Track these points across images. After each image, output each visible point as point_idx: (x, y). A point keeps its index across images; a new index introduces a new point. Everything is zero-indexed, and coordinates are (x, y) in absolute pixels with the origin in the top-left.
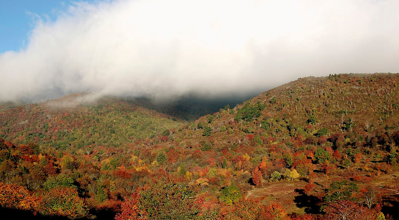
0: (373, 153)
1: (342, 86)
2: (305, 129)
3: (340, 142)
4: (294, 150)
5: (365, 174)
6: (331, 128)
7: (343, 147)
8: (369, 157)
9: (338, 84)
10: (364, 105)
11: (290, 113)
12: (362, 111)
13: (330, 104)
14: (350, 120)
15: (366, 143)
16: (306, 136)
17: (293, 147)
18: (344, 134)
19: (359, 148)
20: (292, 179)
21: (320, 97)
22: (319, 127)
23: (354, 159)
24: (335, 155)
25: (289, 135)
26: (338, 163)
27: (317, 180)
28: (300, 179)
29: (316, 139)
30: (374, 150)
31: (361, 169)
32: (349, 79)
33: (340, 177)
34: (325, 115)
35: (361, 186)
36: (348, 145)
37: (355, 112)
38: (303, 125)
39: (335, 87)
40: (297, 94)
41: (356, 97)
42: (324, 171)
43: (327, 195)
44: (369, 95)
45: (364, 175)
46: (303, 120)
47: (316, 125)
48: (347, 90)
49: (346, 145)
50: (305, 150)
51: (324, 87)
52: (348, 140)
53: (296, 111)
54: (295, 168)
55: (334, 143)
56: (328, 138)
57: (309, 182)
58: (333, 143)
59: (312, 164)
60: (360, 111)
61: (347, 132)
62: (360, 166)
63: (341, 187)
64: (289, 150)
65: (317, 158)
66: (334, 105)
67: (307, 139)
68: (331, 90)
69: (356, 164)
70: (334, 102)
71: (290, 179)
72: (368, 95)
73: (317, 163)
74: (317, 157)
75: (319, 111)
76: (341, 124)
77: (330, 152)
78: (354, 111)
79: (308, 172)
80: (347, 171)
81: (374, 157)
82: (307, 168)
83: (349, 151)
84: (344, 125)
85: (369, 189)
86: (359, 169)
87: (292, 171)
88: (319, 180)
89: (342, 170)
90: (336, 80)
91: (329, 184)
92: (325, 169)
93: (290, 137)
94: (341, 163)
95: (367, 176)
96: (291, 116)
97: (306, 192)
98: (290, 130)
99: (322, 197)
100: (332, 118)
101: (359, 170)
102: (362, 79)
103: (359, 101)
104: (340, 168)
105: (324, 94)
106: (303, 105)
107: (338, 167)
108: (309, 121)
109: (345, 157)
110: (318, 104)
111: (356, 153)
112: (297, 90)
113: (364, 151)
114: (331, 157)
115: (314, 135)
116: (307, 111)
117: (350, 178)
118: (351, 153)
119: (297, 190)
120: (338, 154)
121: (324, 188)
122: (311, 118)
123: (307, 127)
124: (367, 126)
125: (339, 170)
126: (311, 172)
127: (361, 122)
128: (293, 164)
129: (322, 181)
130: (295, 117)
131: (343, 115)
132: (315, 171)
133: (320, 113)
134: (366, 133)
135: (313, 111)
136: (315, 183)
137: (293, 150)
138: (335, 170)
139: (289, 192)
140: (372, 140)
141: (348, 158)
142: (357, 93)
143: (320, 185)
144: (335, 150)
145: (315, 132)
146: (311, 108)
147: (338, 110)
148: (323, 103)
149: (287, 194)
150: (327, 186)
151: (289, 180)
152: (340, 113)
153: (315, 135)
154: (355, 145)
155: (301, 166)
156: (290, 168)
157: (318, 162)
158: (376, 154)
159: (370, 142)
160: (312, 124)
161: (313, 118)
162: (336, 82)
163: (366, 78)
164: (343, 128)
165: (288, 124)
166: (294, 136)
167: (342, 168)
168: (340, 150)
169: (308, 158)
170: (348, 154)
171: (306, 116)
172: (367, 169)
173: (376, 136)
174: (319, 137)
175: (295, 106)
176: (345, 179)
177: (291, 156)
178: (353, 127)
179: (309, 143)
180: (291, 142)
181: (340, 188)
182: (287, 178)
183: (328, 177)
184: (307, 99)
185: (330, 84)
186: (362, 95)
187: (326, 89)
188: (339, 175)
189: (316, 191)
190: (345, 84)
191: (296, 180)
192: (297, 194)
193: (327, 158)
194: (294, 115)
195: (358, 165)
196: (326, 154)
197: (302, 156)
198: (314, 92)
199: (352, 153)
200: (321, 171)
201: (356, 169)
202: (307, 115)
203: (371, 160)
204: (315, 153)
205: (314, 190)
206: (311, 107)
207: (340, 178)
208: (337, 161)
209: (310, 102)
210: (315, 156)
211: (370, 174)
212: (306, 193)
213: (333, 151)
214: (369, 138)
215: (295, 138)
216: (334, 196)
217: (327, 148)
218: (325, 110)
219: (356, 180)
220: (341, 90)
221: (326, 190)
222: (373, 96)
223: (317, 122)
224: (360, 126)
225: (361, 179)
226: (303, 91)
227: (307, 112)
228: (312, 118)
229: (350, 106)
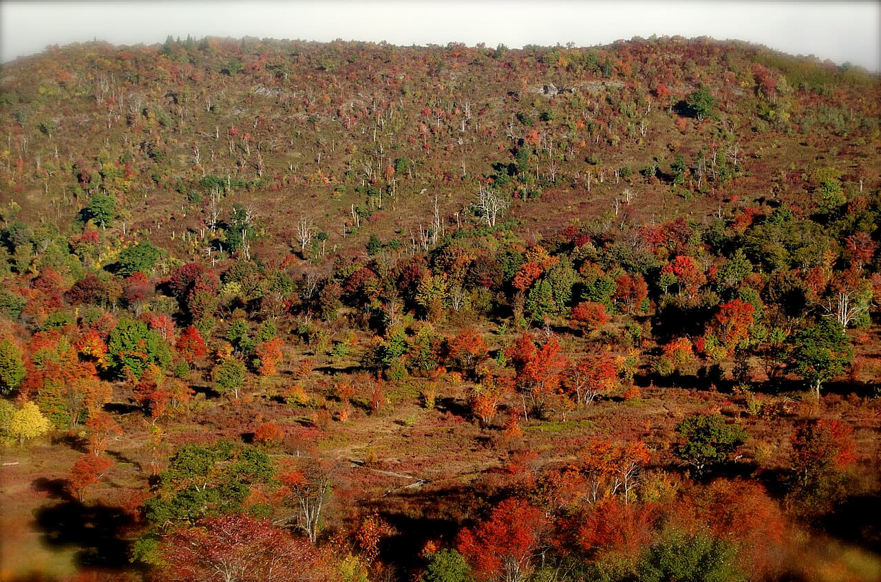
0: (325, 339)
1: (212, 83)
2: (70, 246)
3: (206, 300)
4: (28, 328)
5: (296, 418)
6: (170, 244)
7: (215, 315)
8: (310, 354)
9: (200, 74)
10: (294, 160)
11: (11, 182)
12: (285, 183)
13: (169, 150)
14: (242, 214)
15: (300, 302)
16: (74, 271)
17: (25, 316)
18: (217, 266)
19: (272, 322)
20: (22, 441)
21: (129, 123)
22: (126, 239)
23: (256, 362)
24: (185, 344)
25: (9, 266)
26: (197, 377)
27: (116, 441)
28: (53, 438)
29: (114, 286)
30: (329, 326)
31: (280, 400)
32: (240, 59)
33: (205, 429)
34: (150, 192)
35: (279, 462)
36: (232, 308)
37: (259, 186)
38: (63, 229)
39: (187, 89)
40: (42, 108)
41: (265, 128)
42: (146, 408)
43: (159, 497)
44: (311, 121)
45: (291, 420)
46: (63, 211)
47: (113, 230)
48: (232, 100)
49: (226, 309)
50: (71, 323)
51: (146, 85)
52: (233, 289)
53: (36, 176)
54: (33, 396)
55: (183, 303)
56: (158, 280)
57: (87, 451)
58: (178, 299)
59: (97, 381)
60: (278, 182)
61: (232, 261)
62: (277, 386)
63: (210, 467)
64: (7, 326)
65: (116, 358)
66: (183, 157)
67: (78, 284)
68: (171, 99)
69: (264, 380)
70: (182, 145)
71: (13, 441)
72: (309, 121)
73: (117, 378)
74: (116, 353)
75: (126, 177)
76: (210, 227)
77: (168, 333)
78: (257, 179)
79: (84, 413)
80: (231, 404)
81: (329, 354)
82: (79, 398)
83: (238, 332)
84: (221, 231)
85: (311, 471)
86: (273, 398)
87: (22, 407)
88: (127, 443)
89: (211, 404)
90: (191, 62)
91: (163, 457)
92: (146, 402)
93: (13, 275)
94: (208, 377)
95: (304, 424)
96: (18, 193)
97: (77, 490)
98: (11, 248)
99: (138, 508)
100: (178, 206)
101: (275, 403)
102: (287, 61)
103: (275, 143)
104: (202, 395)
105: (145, 113)
106: (64, 152)
107: (198, 390)
108: (86, 215)
109: (225, 353)
110: (122, 150)
111: (264, 340)
112: (42, 90)
113: (294, 332)
114: (170, 355)
115: (105, 268)
116: (79, 176)
117: (240, 431)
118: (245, 337)
119: (41, 484)
120: (195, 344)
121: (144, 472)
122: (94, 202)
123: (78, 236)
124: (304, 237)
125: (202, 404)
126: (95, 411)
127: (280, 222)
128: (25, 379)
129: (136, 444)
130: (31, 197)
131: (216, 195)
132: (109, 407)
133: (128, 184)
134: (301, 263)
135: (103, 176)
136: (110, 453)
137: (25, 325)
138: (186, 402)
139: (11, 490)
140: (320, 289)
141: (233, 358)
142: (269, 114)
143: (128, 461)
144: (184, 325)
145: (111, 256)
146: (94, 166)
147: (197, 175)
148: (142, 146)
150: (157, 465)
151: (7, 444)
152: (205, 185)
153: (111, 268)
154: (258, 310)
155: (56, 387)
156: (12, 396)
157: (121, 373)
158: (336, 343)
159: (316, 296)
160: (98, 224)
161: (104, 201)
162: (191, 67)
163: (302, 58)
164: (215, 244)
165: (6, 226)
166: (27, 272)
167: (211, 394)
168: (207, 327)
169: (84, 357)
170: (235, 343)
171: (75, 195)
172: (304, 398)
173: (336, 276)
174: (125, 277)
175: (32, 155)
176: (222, 435)
177: (14, 350)
178: (254, 241)
179: (86, 301)
180: (15, 296)
181: (205, 471)
183: (159, 429)
184: (78, 129)
185: (169, 76)
186: (288, 122)
187: (153, 93)
188: (202, 423)
189: (114, 485)
190: (226, 76)
191: (38, 444)
192: (43, 500)
193: (157, 359)
194: (29, 189)
195: (269, 381)
196: (153, 344)
197: (59, 350)
198: (109, 102)
199: (248, 340)
200: (132, 409)
201: (264, 397)
202: (79, 190)
203: (318, 366)
204: (109, 337)
205: (106, 480)
206: (96, 159)
207: (206, 434)
208: (193, 367)
209: (90, 141)
210: (108, 352)
211: (314, 417)
212: (75, 495)
213: (180, 330)
214: (311, 284)
215: (34, 280)
216: (185, 501)
217: (155, 319)
218: (150, 173)
219: (262, 441)
220: (208, 101)
221: (155, 480)
222: (325, 127)
223: (117, 218)
224: (279, 238)
225: (282, 434)
226: (66, 96)
227: (80, 181)
228: (98, 205)
229: (243, 162)
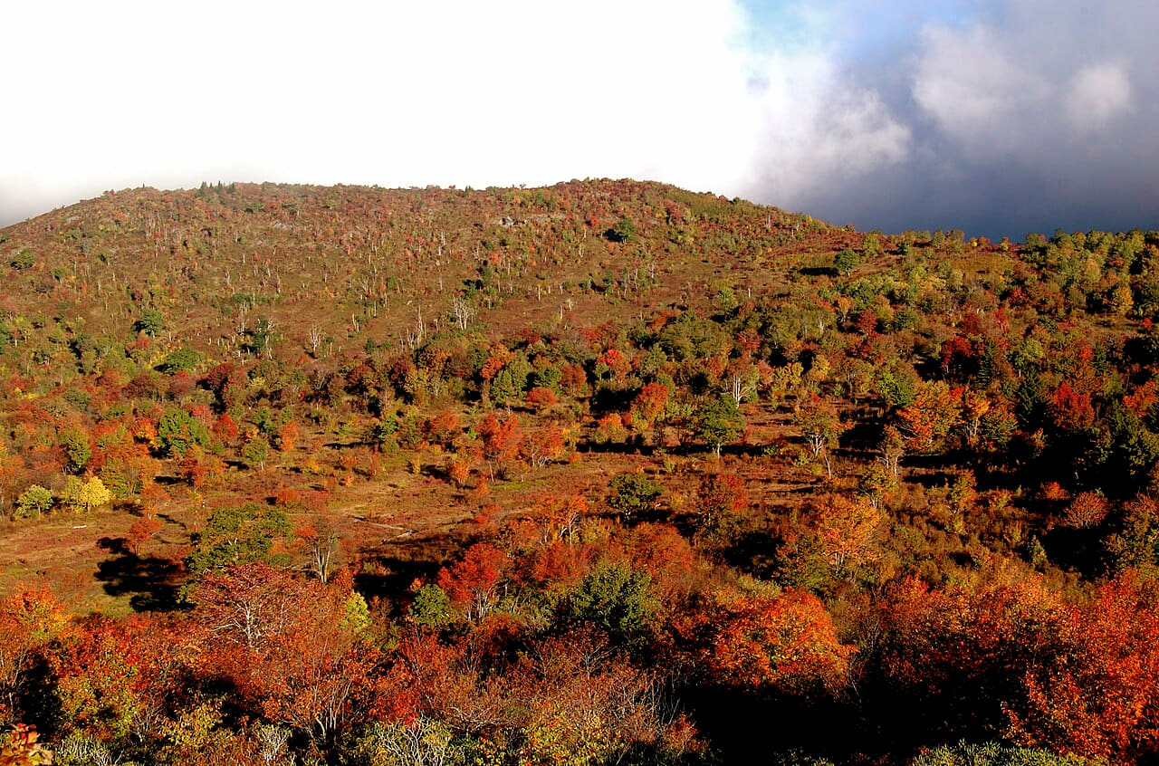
0: (333, 421)
1: (239, 220)
2: (126, 352)
3: (235, 390)
4: (93, 418)
5: (311, 484)
6: (207, 348)
7: (244, 404)
8: (321, 433)
9: (229, 212)
10: (306, 280)
11: (77, 301)
12: (299, 298)
13: (205, 273)
14: (265, 324)
15: (312, 392)
16: (131, 371)
17: (90, 408)
18: (246, 365)
19: (291, 408)
20: (89, 508)
21: (172, 252)
22: (172, 345)
23: (278, 441)
24: (220, 428)
25: (77, 368)
26: (230, 454)
27: (166, 506)
28: (114, 505)
29: (162, 382)
30: (336, 411)
31: (297, 470)
32: (260, 200)
33: (237, 495)
34: (191, 307)
35: (296, 519)
36: (258, 399)
37: (278, 300)
38: (121, 338)
39: (219, 224)
40: (102, 241)
41: (282, 255)
42: (189, 480)
43: (199, 550)
44: (319, 249)
45: (306, 486)
46: (120, 324)
47: (161, 338)
48: (255, 233)
49: (253, 399)
50: (128, 414)
51: (185, 221)
52: (259, 383)
53: (97, 296)
54: (97, 472)
55: (218, 394)
56: (198, 377)
57: (141, 515)
58: (214, 392)
59: (149, 459)
60: (293, 297)
61: (258, 361)
62: (295, 460)
63: (240, 525)
64: (75, 416)
65: (165, 440)
66: (217, 278)
67: (133, 382)
68: (206, 232)
69: (284, 454)
70: (216, 269)
71: (82, 509)
72: (317, 249)
73: (166, 456)
74: (164, 436)
75: (171, 296)
76: (239, 334)
77: (206, 420)
78: (276, 296)
79: (139, 484)
80: (257, 475)
81: (337, 433)
82: (135, 473)
83: (262, 417)
84: (249, 337)
85: (321, 526)
86: (291, 469)
87: (88, 481)
88: (174, 508)
89: (242, 474)
90: (221, 203)
91: (204, 518)
92: (190, 474)
93: (81, 376)
94: (239, 454)
95: (316, 489)
96: (83, 310)
97: (134, 546)
98: (79, 354)
99: (182, 559)
100: (213, 317)
101: (293, 472)
102: (299, 201)
103: (290, 266)
104: (235, 468)
105: (185, 244)
106: (120, 277)
107: (231, 464)
108: (139, 326)
109: (252, 434)
110: (167, 274)
111: (283, 423)
112: (101, 227)
113: (308, 416)
114: (208, 437)
115: (155, 368)
116: (133, 295)
117: (266, 496)
118: (268, 421)
119: (105, 543)
120: (229, 427)
121: (189, 530)
122: (146, 316)
123: (134, 343)
124: (315, 341)
125: (234, 476)
126: (148, 483)
127: (295, 329)
128: (91, 459)
129: (181, 509)
130: (94, 313)
131: (244, 309)
132: (159, 480)
133: (172, 300)
134: (313, 361)
135: (152, 295)
136: (161, 516)
137: (90, 416)
138: (222, 474)
139: (80, 548)
140: (328, 382)
141: (259, 438)
142: (285, 243)
143: (175, 522)
144: (220, 412)
145: (159, 359)
146: (145, 287)
147: (229, 293)
148: (184, 270)
149: (73, 554)
150: (198, 525)
151: (77, 511)
152: (235, 301)
153: (161, 368)
154: (279, 399)
155: (116, 464)
156: (80, 473)
157: (169, 452)
158: (342, 424)
159: (325, 388)
160: (149, 333)
161: (153, 315)
162: (222, 207)
163: (311, 199)
164: (244, 347)
165: (74, 336)
166: (92, 373)
167: (242, 467)
168: (236, 414)
169: (139, 440)
170: (261, 426)
171: (130, 311)
172: (317, 469)
173: (341, 372)
174: (171, 375)
175: (94, 279)
176: (250, 499)
177: (81, 436)
178: (274, 344)
179: (140, 395)
180: (81, 392)
181: (236, 529)
182: (72, 507)
183: (200, 496)
184: (132, 258)
185: (203, 214)
186: (300, 250)
187: (191, 228)
188: (235, 490)
189: (163, 542)
190: (250, 214)
191: (102, 510)
192: (106, 555)
193: (197, 440)
194: (92, 306)
195: (288, 456)
196: (195, 428)
197: (118, 435)
198: (156, 236)
199: (271, 423)
200: (178, 480)
201: (285, 468)
202: (133, 307)
203: (328, 443)
204: (159, 423)
205: (158, 537)
206: (146, 282)
207: (238, 499)
208: (227, 446)
209: (141, 267)
210: (158, 435)
211: (325, 483)
212: (132, 550)
213: (216, 416)
214: (321, 378)
215: (97, 379)
216: (220, 553)
217: (197, 408)
218: (190, 292)
219: (283, 503)
220: (236, 234)
221: (195, 537)
222: (330, 253)
223: (164, 328)
224: (294, 342)
225: (299, 497)
226: (121, 232)
227: (134, 299)
228: (148, 318)
229: (265, 282)
